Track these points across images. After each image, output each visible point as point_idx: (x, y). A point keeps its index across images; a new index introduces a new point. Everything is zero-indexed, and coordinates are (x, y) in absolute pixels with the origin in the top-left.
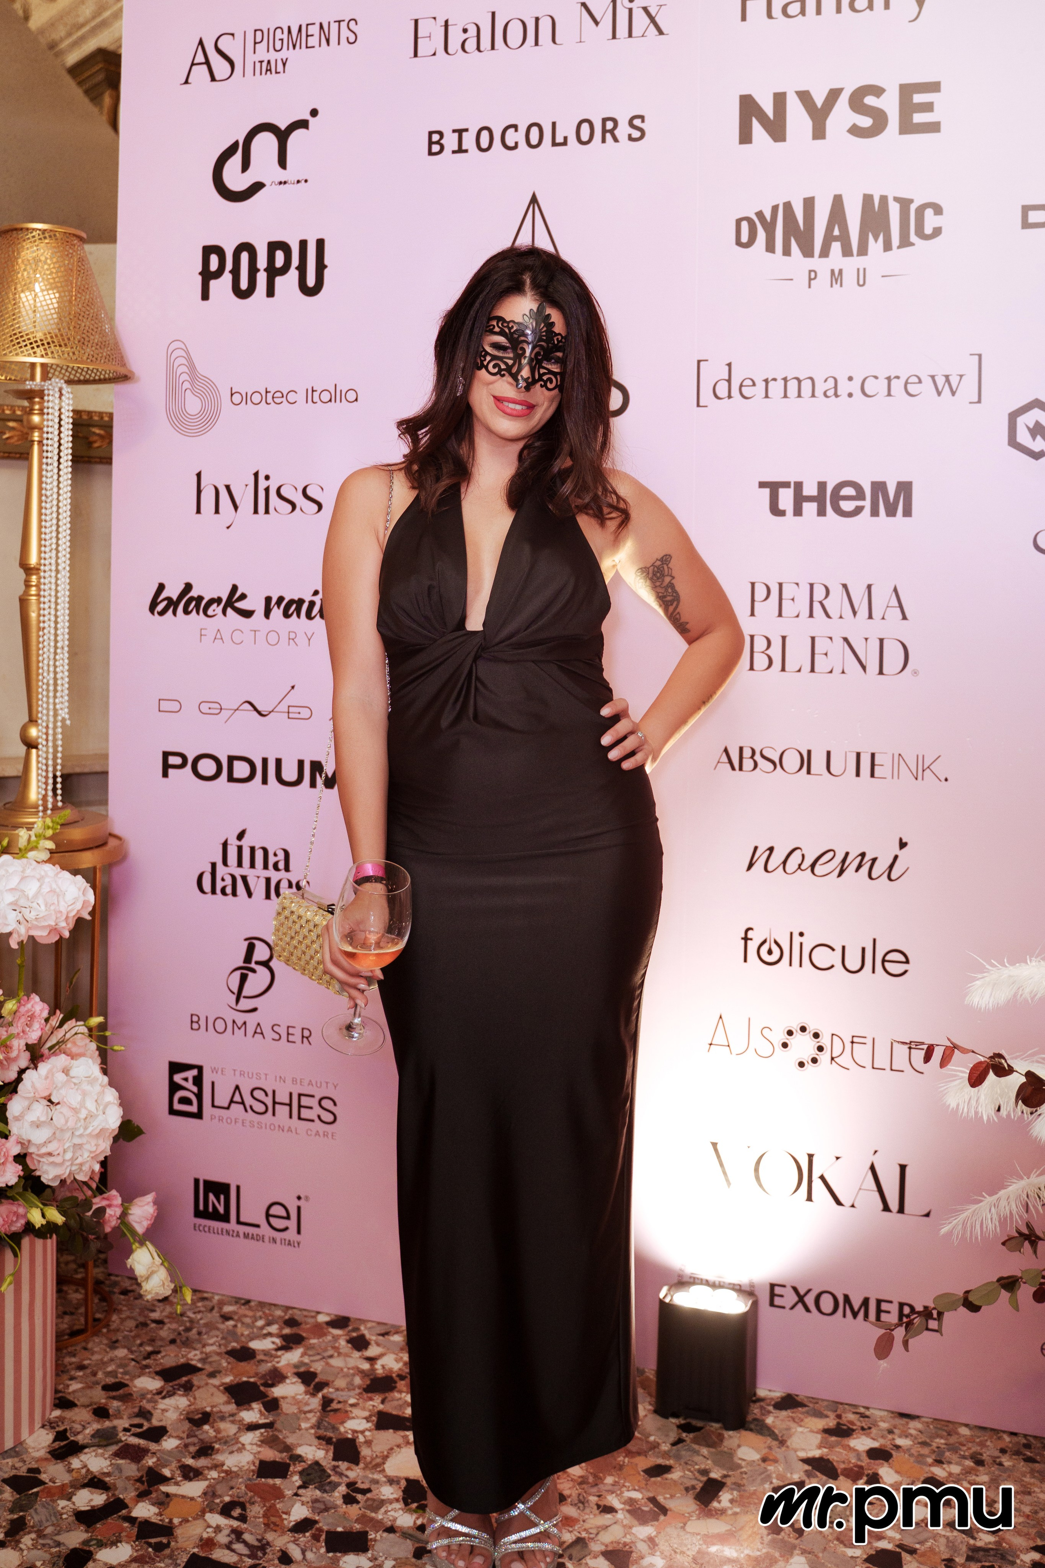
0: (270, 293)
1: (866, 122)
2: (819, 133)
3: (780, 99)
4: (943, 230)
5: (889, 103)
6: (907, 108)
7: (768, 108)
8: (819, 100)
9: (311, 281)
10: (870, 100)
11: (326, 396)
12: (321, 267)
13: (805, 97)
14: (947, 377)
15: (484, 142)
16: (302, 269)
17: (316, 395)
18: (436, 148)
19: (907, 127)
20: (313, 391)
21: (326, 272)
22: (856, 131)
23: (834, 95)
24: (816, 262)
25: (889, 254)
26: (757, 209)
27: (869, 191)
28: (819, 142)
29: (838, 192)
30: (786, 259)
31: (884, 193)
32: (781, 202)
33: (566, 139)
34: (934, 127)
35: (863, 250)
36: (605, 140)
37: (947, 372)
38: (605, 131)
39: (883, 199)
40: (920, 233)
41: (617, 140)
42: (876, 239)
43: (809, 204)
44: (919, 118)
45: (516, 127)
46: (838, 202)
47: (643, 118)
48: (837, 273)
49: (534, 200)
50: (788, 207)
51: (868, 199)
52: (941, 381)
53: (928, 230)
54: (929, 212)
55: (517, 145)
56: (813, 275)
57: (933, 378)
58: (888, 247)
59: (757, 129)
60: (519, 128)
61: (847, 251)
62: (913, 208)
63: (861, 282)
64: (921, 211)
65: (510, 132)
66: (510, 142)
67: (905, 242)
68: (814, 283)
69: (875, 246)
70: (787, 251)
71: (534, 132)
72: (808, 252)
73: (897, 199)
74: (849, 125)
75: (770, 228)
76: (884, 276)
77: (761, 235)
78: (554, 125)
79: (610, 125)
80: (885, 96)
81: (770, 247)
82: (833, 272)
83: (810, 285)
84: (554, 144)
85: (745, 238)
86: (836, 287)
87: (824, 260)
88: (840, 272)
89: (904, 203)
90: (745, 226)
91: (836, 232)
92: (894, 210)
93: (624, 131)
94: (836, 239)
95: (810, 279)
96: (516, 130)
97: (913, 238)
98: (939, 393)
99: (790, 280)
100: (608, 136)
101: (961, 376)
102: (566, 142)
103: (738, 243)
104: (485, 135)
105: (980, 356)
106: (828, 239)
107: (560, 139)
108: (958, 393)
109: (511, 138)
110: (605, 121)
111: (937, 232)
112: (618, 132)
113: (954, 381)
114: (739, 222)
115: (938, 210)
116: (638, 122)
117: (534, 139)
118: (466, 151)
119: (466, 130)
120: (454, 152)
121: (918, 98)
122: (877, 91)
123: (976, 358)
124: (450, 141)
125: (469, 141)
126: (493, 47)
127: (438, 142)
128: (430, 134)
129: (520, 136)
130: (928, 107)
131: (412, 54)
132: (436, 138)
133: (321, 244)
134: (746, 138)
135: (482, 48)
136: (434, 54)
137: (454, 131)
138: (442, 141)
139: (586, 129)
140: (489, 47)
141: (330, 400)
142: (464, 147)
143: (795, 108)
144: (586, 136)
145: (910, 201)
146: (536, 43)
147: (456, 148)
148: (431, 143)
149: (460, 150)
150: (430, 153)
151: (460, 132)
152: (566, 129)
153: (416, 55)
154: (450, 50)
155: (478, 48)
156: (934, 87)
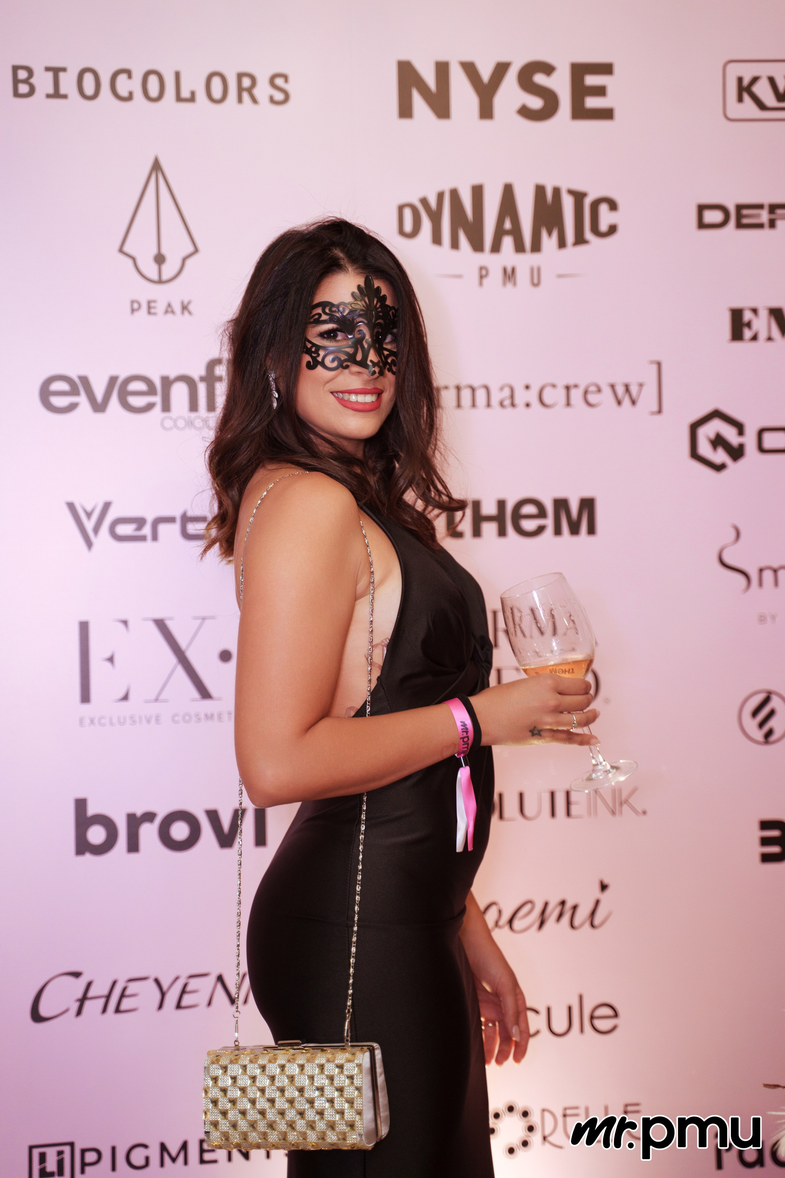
1: (536, 103)
2: (486, 112)
3: (443, 69)
4: (619, 228)
5: (561, 84)
6: (579, 90)
7: (430, 79)
8: (486, 73)
10: (540, 79)
13: (471, 69)
14: (626, 386)
15: (89, 87)
18: (24, 89)
19: (580, 112)
22: (525, 112)
23: (501, 70)
24: (486, 258)
25: (563, 251)
26: (421, 195)
27: (541, 181)
28: (486, 123)
29: (508, 180)
30: (454, 253)
31: (557, 184)
32: (446, 188)
33: (193, 94)
34: (607, 114)
35: (536, 247)
36: (240, 100)
37: (626, 381)
38: (240, 89)
39: (557, 191)
40: (595, 230)
41: (254, 101)
42: (550, 234)
43: (478, 192)
44: (591, 102)
45: (128, 73)
46: (508, 192)
47: (286, 78)
48: (509, 270)
49: (157, 167)
50: (455, 194)
51: (540, 190)
52: (620, 390)
53: (603, 227)
54: (604, 208)
55: (131, 94)
56: (484, 272)
57: (613, 387)
58: (562, 244)
59: (418, 101)
60: (134, 74)
61: (519, 247)
62: (587, 202)
63: (536, 281)
64: (595, 205)
65: (122, 79)
66: (123, 91)
67: (580, 240)
68: (485, 281)
69: (549, 242)
70: (455, 245)
71: (153, 83)
72: (477, 246)
73: (571, 192)
74: (518, 106)
75: (436, 218)
76: (560, 276)
77: (426, 225)
78: (177, 75)
79: (246, 82)
80: (555, 75)
81: (437, 239)
82: (505, 270)
83: (481, 284)
84: (179, 98)
85: (408, 227)
86: (509, 286)
87: (495, 256)
88: (513, 270)
89: (579, 197)
90: (408, 214)
91: (508, 225)
92: (568, 204)
93: (263, 90)
94: (508, 233)
95: (481, 277)
96: (130, 77)
97: (588, 234)
98: (619, 403)
99: (459, 276)
100: (245, 96)
101: (641, 385)
102: (192, 98)
103: (401, 232)
104: (89, 80)
105: (659, 364)
106: (499, 233)
107: (185, 93)
108: (639, 403)
109: (123, 85)
110: (240, 76)
111: (613, 229)
112: (256, 92)
113: (634, 390)
114: (401, 209)
115: (613, 206)
116: (279, 82)
117: (153, 91)
118: (65, 96)
119: (64, 70)
120: (48, 96)
121: (590, 80)
122: (549, 69)
123: (656, 366)
124: (43, 82)
125: (68, 83)
127: (26, 81)
128: (15, 69)
129: (135, 85)
130: (600, 91)
132: (22, 75)
134: (405, 111)
137: (47, 69)
138: (32, 81)
139: (216, 83)
142: (63, 91)
143: (460, 82)
144: (217, 93)
145: (585, 195)
147: (51, 91)
148: (16, 81)
149: (57, 94)
150: (16, 94)
151: (56, 72)
152: (193, 82)
156: (606, 69)
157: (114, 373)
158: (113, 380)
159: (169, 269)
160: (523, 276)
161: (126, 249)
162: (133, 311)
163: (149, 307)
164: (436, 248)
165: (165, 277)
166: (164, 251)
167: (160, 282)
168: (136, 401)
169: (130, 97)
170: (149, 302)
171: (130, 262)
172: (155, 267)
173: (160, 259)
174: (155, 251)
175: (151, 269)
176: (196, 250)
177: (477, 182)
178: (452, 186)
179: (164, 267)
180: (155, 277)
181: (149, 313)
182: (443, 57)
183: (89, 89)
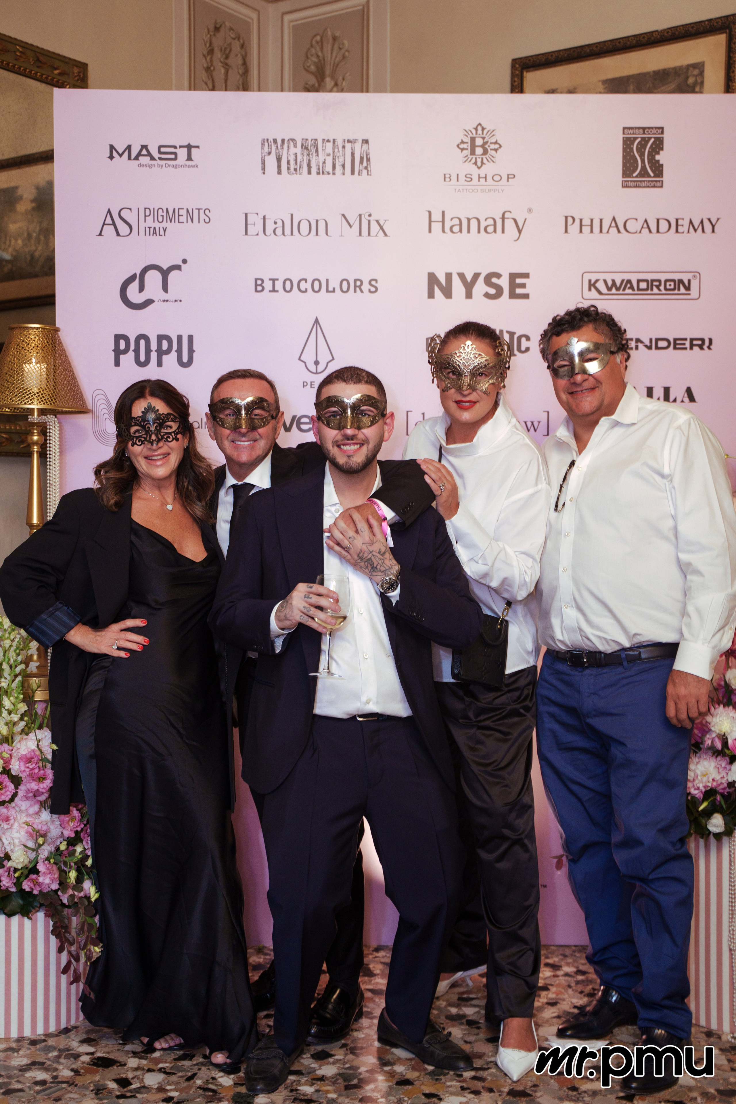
0: (160, 364)
1: (492, 291)
2: (469, 295)
3: (449, 276)
4: (531, 349)
5: (504, 282)
6: (513, 286)
7: (443, 281)
8: (469, 278)
9: (185, 359)
10: (494, 280)
11: (196, 425)
12: (191, 351)
13: (462, 276)
14: (532, 423)
16: (179, 351)
18: (259, 288)
19: (513, 295)
21: (194, 354)
22: (487, 295)
23: (476, 276)
28: (468, 300)
31: (501, 329)
33: (334, 289)
34: (526, 296)
36: (355, 291)
37: (532, 420)
38: (355, 286)
40: (519, 350)
41: (362, 291)
44: (519, 291)
45: (306, 280)
47: (376, 281)
49: (317, 321)
52: (529, 424)
53: (523, 348)
54: (523, 340)
55: (306, 289)
57: (525, 422)
59: (437, 291)
60: (308, 281)
62: (516, 337)
64: (519, 338)
65: (303, 282)
66: (303, 288)
67: (512, 354)
71: (316, 283)
73: (508, 332)
74: (484, 292)
78: (327, 280)
79: (358, 283)
80: (502, 279)
84: (328, 291)
89: (512, 334)
93: (366, 287)
96: (306, 282)
97: (516, 352)
98: (528, 430)
100: (358, 289)
101: (539, 422)
102: (334, 291)
104: (288, 283)
105: (548, 412)
107: (331, 289)
108: (537, 431)
109: (303, 286)
110: (356, 281)
111: (527, 349)
112: (362, 287)
113: (536, 424)
115: (528, 338)
116: (373, 283)
117: (316, 288)
118: (277, 291)
119: (277, 280)
120: (270, 291)
121: (519, 281)
122: (498, 276)
123: (546, 413)
124: (268, 285)
125: (279, 285)
126: (292, 234)
127: (261, 285)
128: (256, 280)
129: (308, 285)
130: (523, 286)
131: (244, 233)
132: (259, 282)
133: (191, 338)
134: (431, 295)
135: (286, 234)
136: (258, 234)
137: (270, 279)
138: (263, 285)
139: (345, 284)
140: (290, 233)
141: (199, 427)
142: (276, 289)
143: (456, 282)
144: (345, 288)
145: (514, 333)
146: (317, 234)
147: (271, 289)
148: (256, 285)
149: (274, 290)
150: (256, 291)
151: (274, 280)
152: (334, 284)
153: (246, 234)
154: (267, 233)
155: (283, 234)
156: (526, 276)
157: (295, 414)
158: (294, 417)
159: (320, 368)
161: (301, 358)
162: (304, 386)
163: (311, 385)
165: (318, 371)
166: (318, 359)
167: (317, 373)
168: (304, 427)
169: (306, 291)
170: (311, 382)
171: (304, 364)
172: (315, 366)
173: (317, 363)
174: (315, 359)
175: (313, 368)
176: (333, 359)
179: (318, 366)
180: (315, 371)
181: (311, 387)
182: (449, 271)
183: (288, 288)
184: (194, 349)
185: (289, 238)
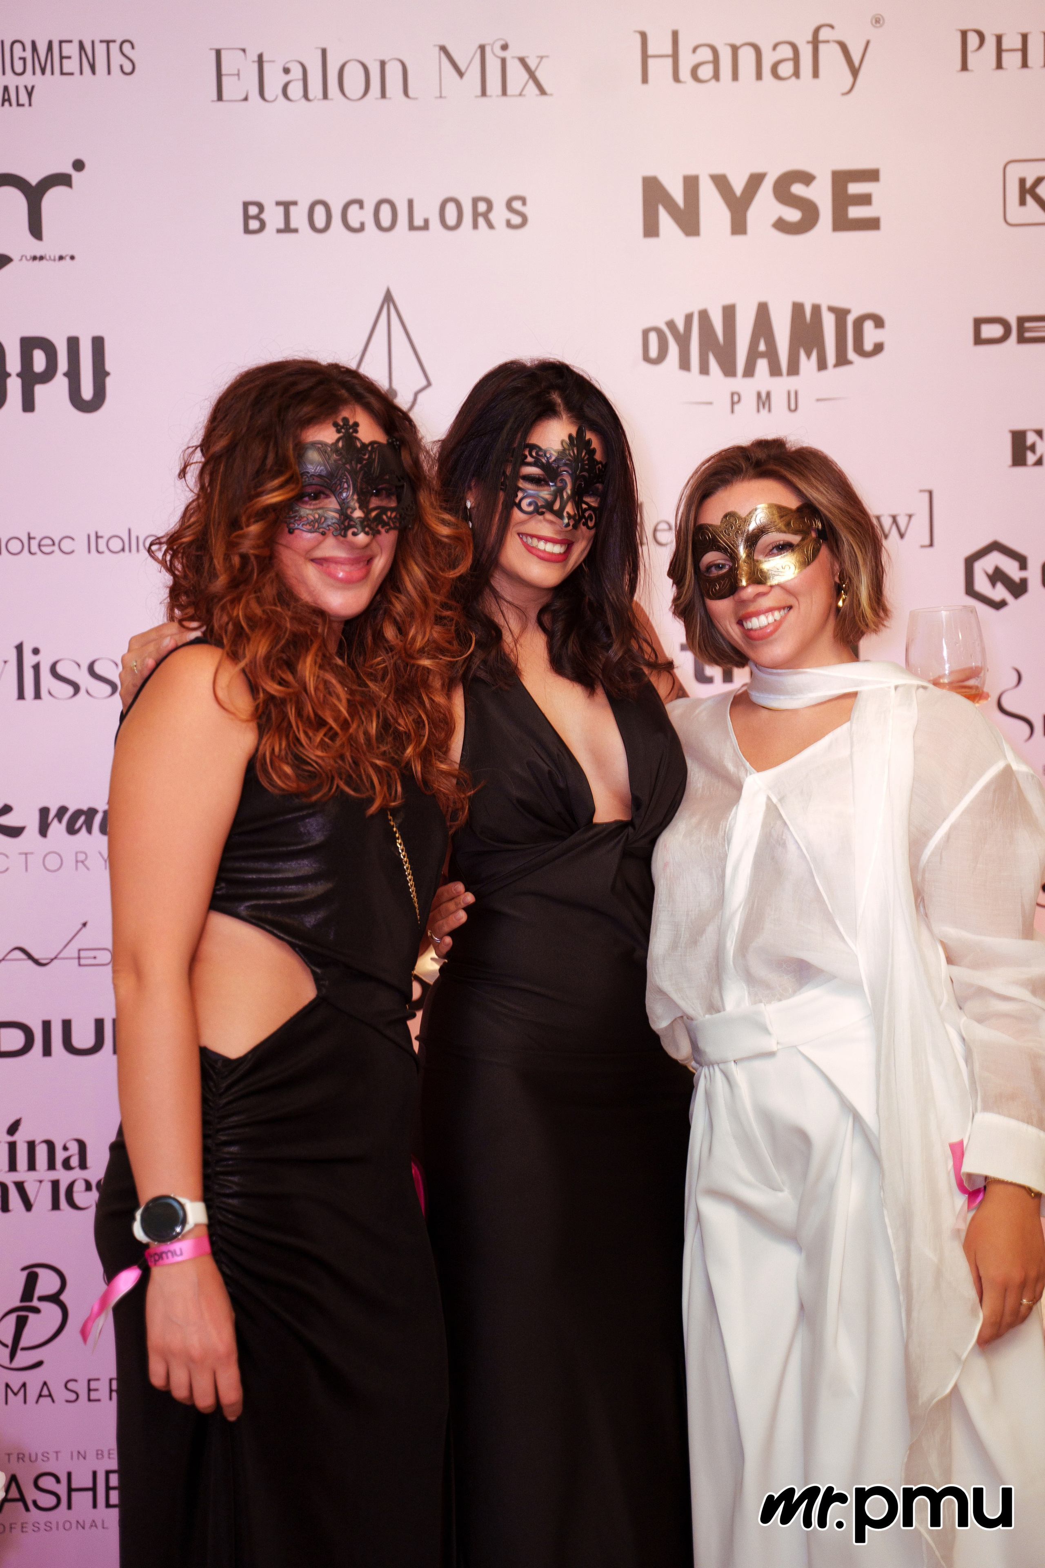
0: (28, 406)
1: (793, 215)
2: (739, 227)
3: (691, 184)
4: (886, 346)
5: (820, 194)
6: (841, 199)
8: (738, 187)
9: (87, 393)
10: (798, 189)
11: (116, 545)
12: (100, 374)
13: (721, 182)
14: (894, 518)
15: (320, 220)
16: (73, 375)
17: (102, 543)
18: (254, 225)
19: (842, 223)
20: (97, 537)
21: (109, 381)
22: (781, 225)
23: (755, 181)
24: (739, 383)
25: (824, 373)
26: (668, 318)
27: (799, 299)
28: (739, 238)
29: (763, 299)
30: (704, 378)
31: (817, 301)
32: (695, 309)
33: (426, 221)
34: (872, 224)
35: (794, 369)
36: (475, 226)
37: (893, 512)
38: (476, 214)
39: (816, 309)
40: (859, 349)
41: (490, 226)
42: (809, 356)
43: (729, 312)
44: (855, 212)
45: (360, 203)
46: (763, 311)
47: (523, 200)
48: (764, 395)
49: (388, 298)
50: (704, 315)
51: (798, 308)
52: (887, 522)
53: (868, 346)
54: (869, 325)
55: (362, 225)
56: (736, 398)
58: (822, 365)
59: (665, 219)
60: (366, 205)
61: (775, 370)
62: (850, 319)
63: (793, 407)
64: (859, 323)
65: (353, 209)
66: (354, 223)
67: (842, 360)
68: (736, 407)
69: (808, 364)
70: (704, 370)
71: (385, 210)
72: (729, 370)
73: (831, 309)
74: (774, 219)
75: (683, 342)
76: (818, 400)
77: (673, 349)
78: (411, 203)
79: (482, 207)
81: (685, 364)
82: (759, 395)
83: (733, 411)
84: (412, 227)
85: (653, 353)
86: (764, 412)
87: (748, 381)
88: (768, 395)
89: (841, 314)
90: (653, 337)
91: (762, 347)
92: (829, 322)
93: (499, 215)
94: (762, 355)
95: (733, 403)
96: (361, 207)
97: (851, 355)
98: (886, 535)
99: (711, 403)
100: (481, 220)
101: (910, 516)
102: (426, 226)
103: (646, 358)
104: (320, 211)
105: (931, 493)
106: (753, 356)
107: (418, 222)
108: (907, 537)
109: (355, 216)
110: (475, 201)
111: (879, 348)
112: (492, 216)
113: (902, 521)
114: (646, 333)
115: (879, 323)
116: (517, 205)
117: (386, 220)
118: (296, 231)
119: (295, 203)
120: (279, 231)
121: (854, 188)
122: (807, 178)
123: (927, 495)
124: (274, 217)
125: (299, 217)
126: (325, 96)
127: (257, 217)
128: (246, 205)
129: (367, 215)
130: (865, 200)
131: (215, 97)
132: (253, 211)
133: (98, 344)
134: (651, 229)
135: (311, 96)
136: (246, 99)
137: (278, 203)
138: (263, 216)
139: (451, 209)
140: (320, 95)
141: (123, 550)
142: (293, 225)
143: (710, 198)
144: (451, 219)
145: (847, 312)
146: (383, 95)
147: (282, 225)
148: (247, 217)
149: (287, 229)
150: (247, 231)
151: (287, 206)
152: (427, 209)
153: (220, 97)
154: (267, 95)
155: (306, 96)
156: (872, 175)
160: (779, 401)
164: (684, 374)
166: (395, 386)
169: (362, 228)
176: (429, 384)
177: (728, 302)
178: (702, 307)
182: (691, 172)
183: (320, 222)
184: (108, 367)
185: (318, 104)
